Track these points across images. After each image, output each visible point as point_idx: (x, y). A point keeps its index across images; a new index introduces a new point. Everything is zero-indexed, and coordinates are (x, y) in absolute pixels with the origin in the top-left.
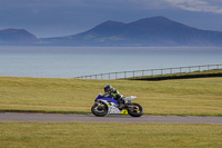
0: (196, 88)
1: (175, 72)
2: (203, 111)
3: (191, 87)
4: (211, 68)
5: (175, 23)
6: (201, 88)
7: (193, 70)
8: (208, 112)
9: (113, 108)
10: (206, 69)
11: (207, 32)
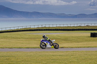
0: (17, 36)
1: (8, 29)
2: (20, 46)
3: (15, 36)
4: (23, 27)
5: (7, 8)
6: (19, 36)
7: (15, 28)
8: (22, 46)
9: (48, 45)
10: (21, 28)
11: (22, 12)
